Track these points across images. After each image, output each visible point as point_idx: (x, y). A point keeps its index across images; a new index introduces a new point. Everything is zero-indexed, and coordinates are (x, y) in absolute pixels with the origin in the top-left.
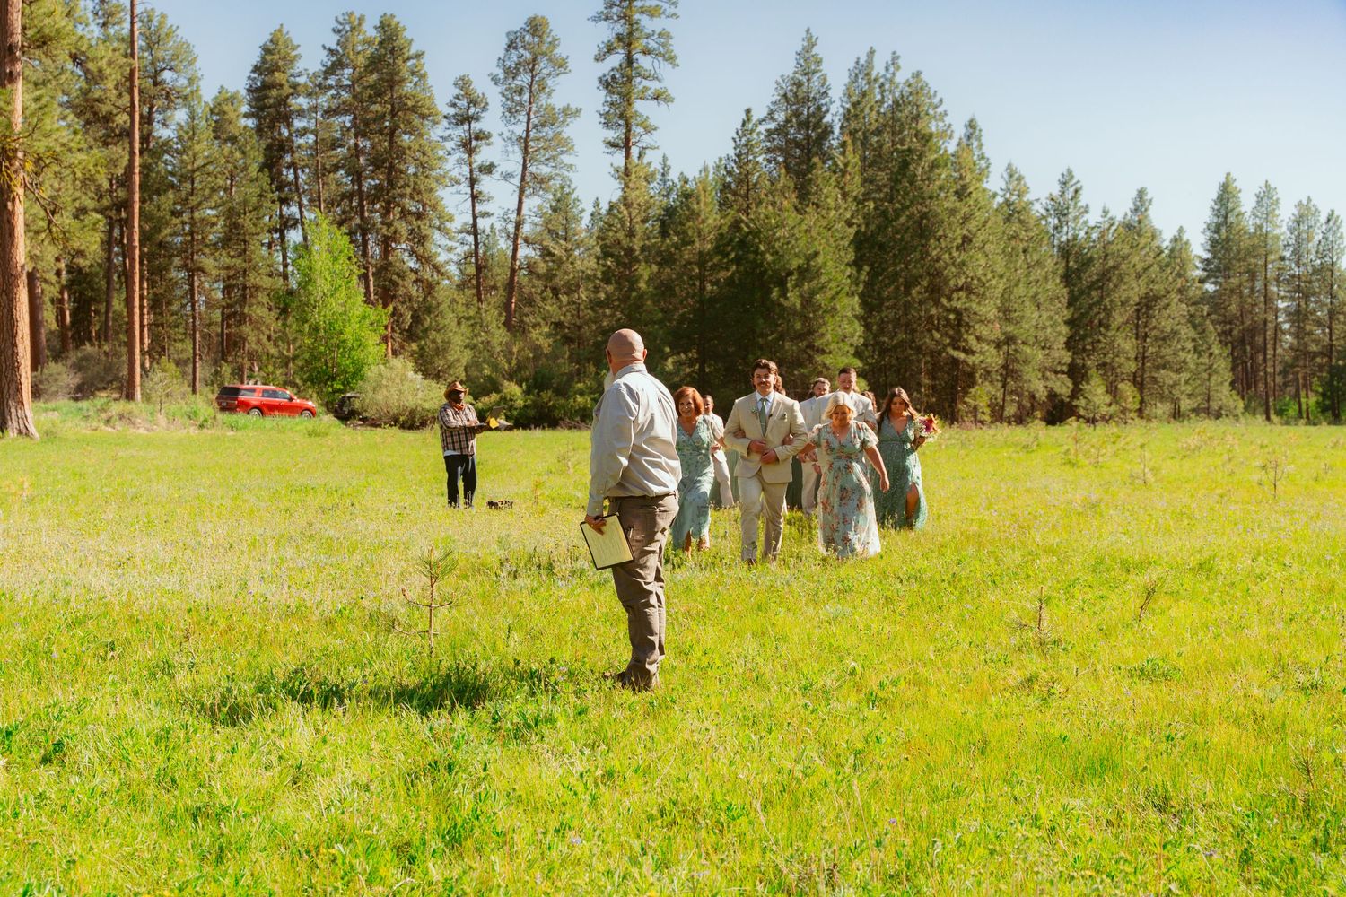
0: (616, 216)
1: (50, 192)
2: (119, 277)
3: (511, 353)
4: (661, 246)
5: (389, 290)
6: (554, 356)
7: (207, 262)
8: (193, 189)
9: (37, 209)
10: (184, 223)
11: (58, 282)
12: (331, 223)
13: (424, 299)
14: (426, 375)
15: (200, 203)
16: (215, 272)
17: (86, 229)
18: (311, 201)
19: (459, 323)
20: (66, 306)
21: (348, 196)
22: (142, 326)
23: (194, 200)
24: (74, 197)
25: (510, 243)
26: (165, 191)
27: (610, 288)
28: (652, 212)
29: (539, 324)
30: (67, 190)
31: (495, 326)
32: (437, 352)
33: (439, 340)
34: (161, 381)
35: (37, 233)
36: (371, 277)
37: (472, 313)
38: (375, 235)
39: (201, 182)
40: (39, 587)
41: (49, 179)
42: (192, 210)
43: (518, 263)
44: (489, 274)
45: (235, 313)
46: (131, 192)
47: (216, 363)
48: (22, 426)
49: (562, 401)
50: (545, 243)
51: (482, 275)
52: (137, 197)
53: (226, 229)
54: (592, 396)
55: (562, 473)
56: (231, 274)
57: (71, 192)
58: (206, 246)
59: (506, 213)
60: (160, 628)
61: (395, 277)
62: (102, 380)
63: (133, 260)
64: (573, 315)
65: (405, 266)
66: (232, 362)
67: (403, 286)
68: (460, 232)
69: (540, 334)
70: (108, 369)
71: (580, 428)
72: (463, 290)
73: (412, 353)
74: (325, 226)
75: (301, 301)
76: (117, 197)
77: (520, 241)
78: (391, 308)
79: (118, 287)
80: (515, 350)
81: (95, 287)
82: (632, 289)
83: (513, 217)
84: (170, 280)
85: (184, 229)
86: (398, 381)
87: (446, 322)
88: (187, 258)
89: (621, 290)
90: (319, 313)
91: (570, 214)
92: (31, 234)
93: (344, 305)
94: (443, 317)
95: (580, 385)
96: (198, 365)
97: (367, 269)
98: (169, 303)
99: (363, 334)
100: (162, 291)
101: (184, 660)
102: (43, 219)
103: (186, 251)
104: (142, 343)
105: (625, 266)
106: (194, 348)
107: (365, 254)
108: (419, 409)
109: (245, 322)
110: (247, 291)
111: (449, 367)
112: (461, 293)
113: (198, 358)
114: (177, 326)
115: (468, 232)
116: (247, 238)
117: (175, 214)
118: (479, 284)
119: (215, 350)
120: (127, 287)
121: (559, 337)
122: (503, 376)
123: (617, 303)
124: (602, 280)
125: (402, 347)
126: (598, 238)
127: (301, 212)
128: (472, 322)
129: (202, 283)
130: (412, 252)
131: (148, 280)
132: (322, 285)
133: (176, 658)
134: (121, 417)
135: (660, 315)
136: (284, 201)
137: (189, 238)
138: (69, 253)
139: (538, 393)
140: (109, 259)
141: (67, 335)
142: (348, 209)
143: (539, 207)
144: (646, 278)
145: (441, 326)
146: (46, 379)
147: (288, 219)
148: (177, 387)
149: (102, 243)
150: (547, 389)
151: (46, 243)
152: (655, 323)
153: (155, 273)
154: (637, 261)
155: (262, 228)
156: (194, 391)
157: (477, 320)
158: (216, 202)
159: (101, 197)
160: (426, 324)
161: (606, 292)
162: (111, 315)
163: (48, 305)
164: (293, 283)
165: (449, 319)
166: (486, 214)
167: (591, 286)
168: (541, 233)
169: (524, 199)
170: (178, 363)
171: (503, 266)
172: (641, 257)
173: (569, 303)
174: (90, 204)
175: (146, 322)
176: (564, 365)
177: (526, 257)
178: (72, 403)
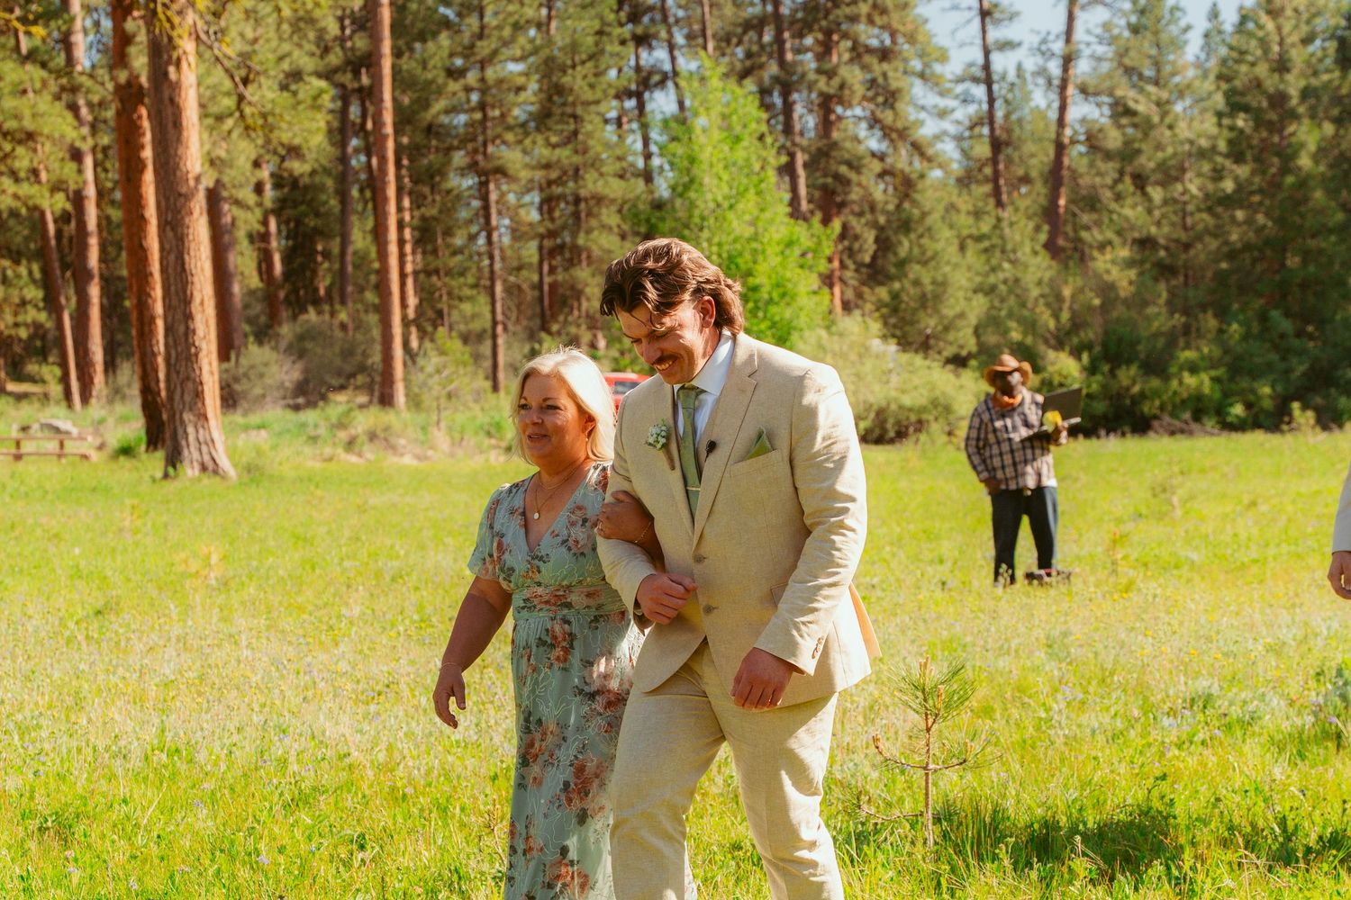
0: (1250, 34)
1: (239, 46)
2: (361, 191)
3: (1059, 298)
4: (1339, 87)
5: (833, 193)
6: (1140, 301)
7: (510, 156)
8: (482, 28)
9: (218, 75)
10: (468, 90)
11: (260, 204)
12: (726, 75)
13: (898, 207)
14: (905, 343)
15: (495, 53)
16: (524, 175)
17: (301, 107)
18: (690, 37)
19: (962, 248)
20: (274, 244)
21: (757, 25)
22: (403, 276)
23: (484, 48)
24: (280, 52)
25: (1054, 97)
26: (435, 35)
27: (1243, 171)
28: (1320, 23)
29: (1110, 243)
30: (268, 41)
31: (1027, 249)
32: (923, 301)
33: (926, 280)
34: (438, 371)
35: (220, 118)
36: (801, 172)
37: (985, 227)
38: (805, 93)
39: (496, 14)
40: (235, 738)
41: (236, 23)
42: (483, 64)
43: (1068, 132)
44: (1016, 156)
45: (562, 247)
46: (376, 39)
47: (532, 336)
48: (206, 458)
49: (1155, 383)
50: (1119, 93)
51: (1001, 157)
52: (387, 47)
53: (543, 96)
54: (1214, 373)
55: (1161, 517)
56: (554, 175)
57: (274, 43)
58: (510, 128)
59: (1044, 41)
60: (443, 811)
61: (843, 169)
62: (339, 374)
63: (383, 160)
64: (1173, 224)
65: (861, 148)
66: (559, 333)
67: (859, 185)
68: (960, 80)
69: (1113, 262)
70: (347, 353)
71: (1191, 433)
72: (967, 186)
73: (880, 305)
74: (715, 82)
75: (676, 220)
76: (353, 49)
77: (1071, 90)
78: (837, 225)
79: (360, 208)
80: (1067, 292)
81: (322, 210)
82: (1285, 169)
83: (1058, 46)
84: (449, 192)
85: (468, 101)
86: (853, 357)
87: (939, 246)
88: (475, 151)
89: (1264, 173)
90: (709, 240)
91: (1164, 37)
92: (210, 121)
93: (753, 223)
94: (932, 238)
95: (1188, 355)
96: (500, 341)
97: (792, 155)
98: (448, 232)
99: (788, 275)
100: (433, 212)
101: (485, 867)
102: (228, 94)
103: (474, 139)
104: (404, 305)
105: (1270, 126)
106: (493, 312)
107: (788, 129)
108: (893, 407)
109: (580, 262)
110: (583, 206)
111: (947, 329)
112: (965, 191)
113: (500, 329)
114: (462, 274)
115: (975, 80)
116: (579, 111)
117: (454, 73)
118: (996, 175)
119: (529, 313)
120: (375, 208)
121: (1148, 266)
122: (1046, 342)
123: (1256, 198)
124: (1227, 156)
125: (860, 296)
126: (1220, 77)
127: (673, 59)
128: (986, 244)
129: (503, 195)
130: (874, 122)
131: (410, 194)
132: (713, 188)
133: (473, 863)
134: (372, 436)
135: (1340, 216)
136: (642, 40)
137: (478, 116)
138: (275, 152)
139: (1112, 372)
140: (344, 159)
141: (276, 296)
142: (755, 48)
143: (1106, 26)
144: (1312, 147)
145: (929, 254)
146: (246, 375)
147: (650, 73)
148: (466, 380)
149: (330, 131)
150: (1129, 362)
151: (235, 135)
152: (1331, 231)
153: (424, 181)
154: (1293, 116)
155: (604, 91)
156: (495, 388)
157: (995, 241)
158: (523, 49)
159: (326, 50)
160: (903, 251)
161: (1236, 179)
162: (349, 258)
163: (244, 244)
164: (662, 188)
165: (944, 241)
166: (1007, 45)
167: (1206, 167)
168: (1109, 76)
169: (1078, 13)
170: (465, 339)
171: (1041, 140)
172: (1301, 110)
173: (1165, 202)
174: (308, 63)
175: (409, 268)
176: (1159, 318)
177: (1083, 121)
178: (290, 415)
